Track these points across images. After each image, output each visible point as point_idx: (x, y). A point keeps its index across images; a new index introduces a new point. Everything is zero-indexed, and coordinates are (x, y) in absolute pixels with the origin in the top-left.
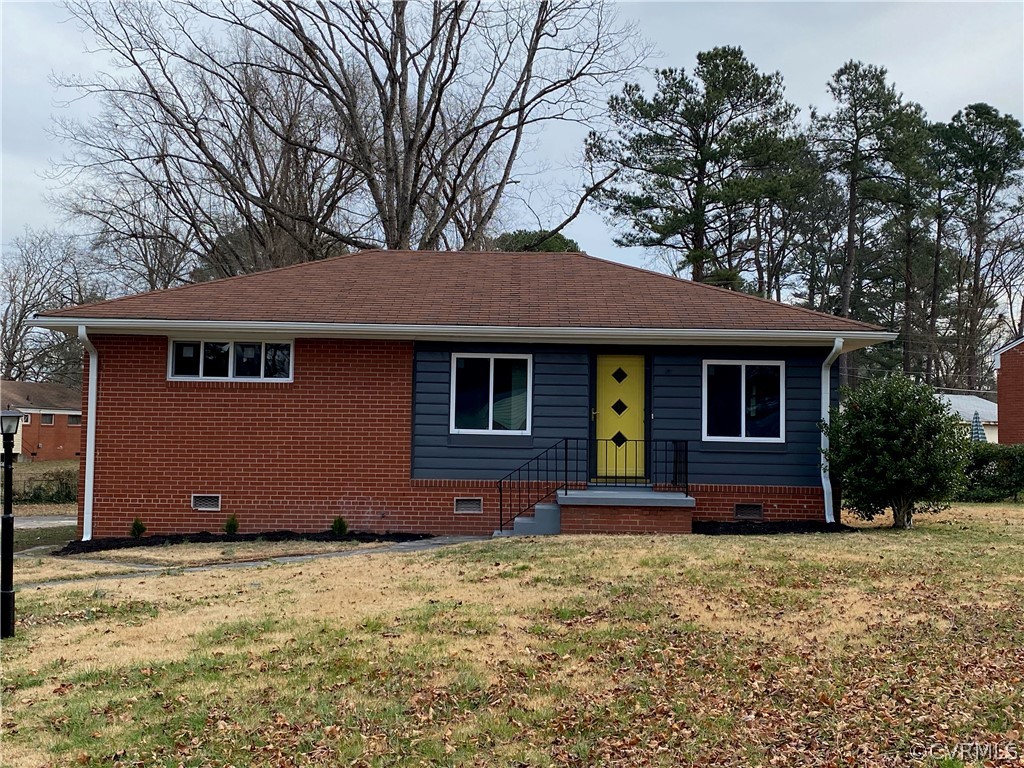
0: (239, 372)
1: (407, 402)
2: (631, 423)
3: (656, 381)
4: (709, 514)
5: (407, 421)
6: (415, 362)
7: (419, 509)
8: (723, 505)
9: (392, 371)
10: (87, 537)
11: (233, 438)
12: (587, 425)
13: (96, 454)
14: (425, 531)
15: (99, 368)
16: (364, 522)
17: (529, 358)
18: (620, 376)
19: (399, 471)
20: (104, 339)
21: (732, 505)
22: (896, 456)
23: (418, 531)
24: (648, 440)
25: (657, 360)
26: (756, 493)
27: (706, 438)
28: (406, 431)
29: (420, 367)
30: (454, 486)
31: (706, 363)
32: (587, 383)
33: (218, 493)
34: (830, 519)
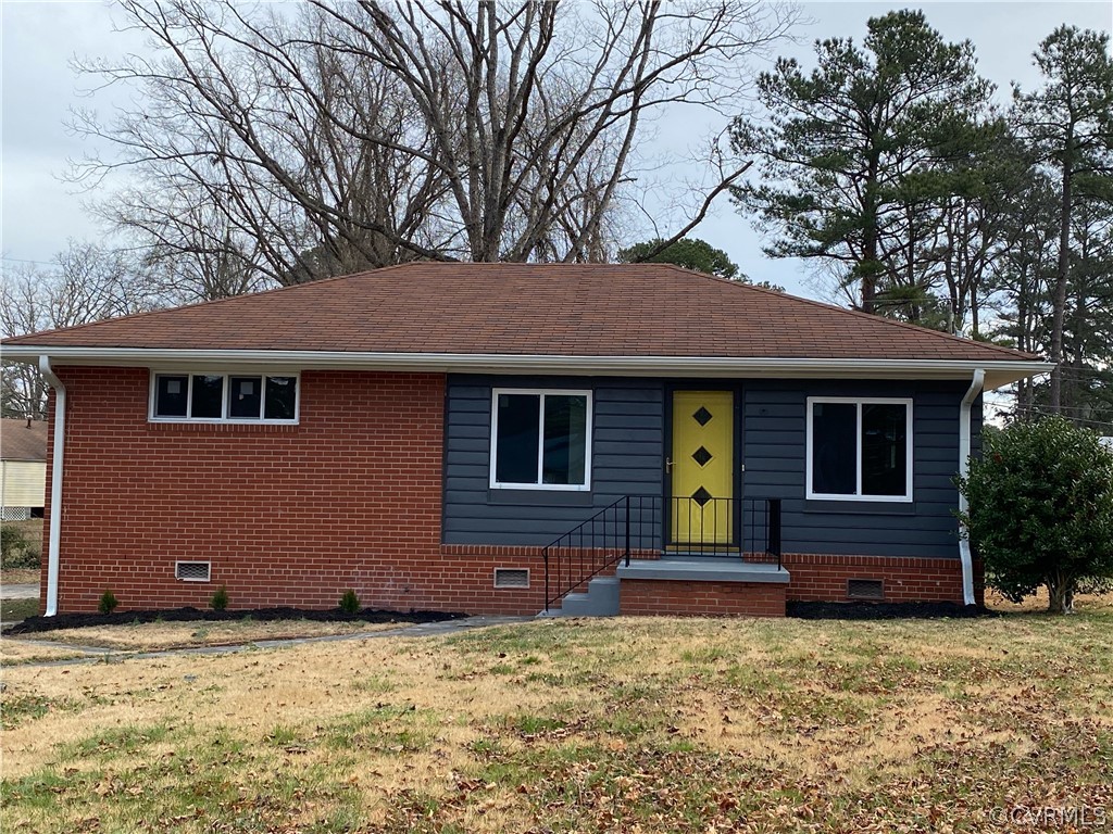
0: (234, 413)
1: (437, 449)
2: (717, 477)
3: (748, 423)
4: (815, 592)
5: (437, 472)
6: (447, 400)
7: (449, 581)
8: (833, 581)
9: (418, 410)
10: (51, 612)
11: (225, 492)
12: (660, 478)
13: (62, 512)
14: (458, 609)
15: (68, 408)
16: (384, 598)
17: (588, 394)
18: (703, 417)
19: (426, 535)
20: (73, 371)
21: (844, 581)
22: (1047, 521)
23: (449, 610)
24: (738, 500)
25: (749, 397)
26: (877, 567)
27: (810, 495)
28: (436, 485)
29: (453, 405)
30: (494, 554)
31: (811, 401)
32: (660, 426)
33: (207, 559)
34: (969, 600)
